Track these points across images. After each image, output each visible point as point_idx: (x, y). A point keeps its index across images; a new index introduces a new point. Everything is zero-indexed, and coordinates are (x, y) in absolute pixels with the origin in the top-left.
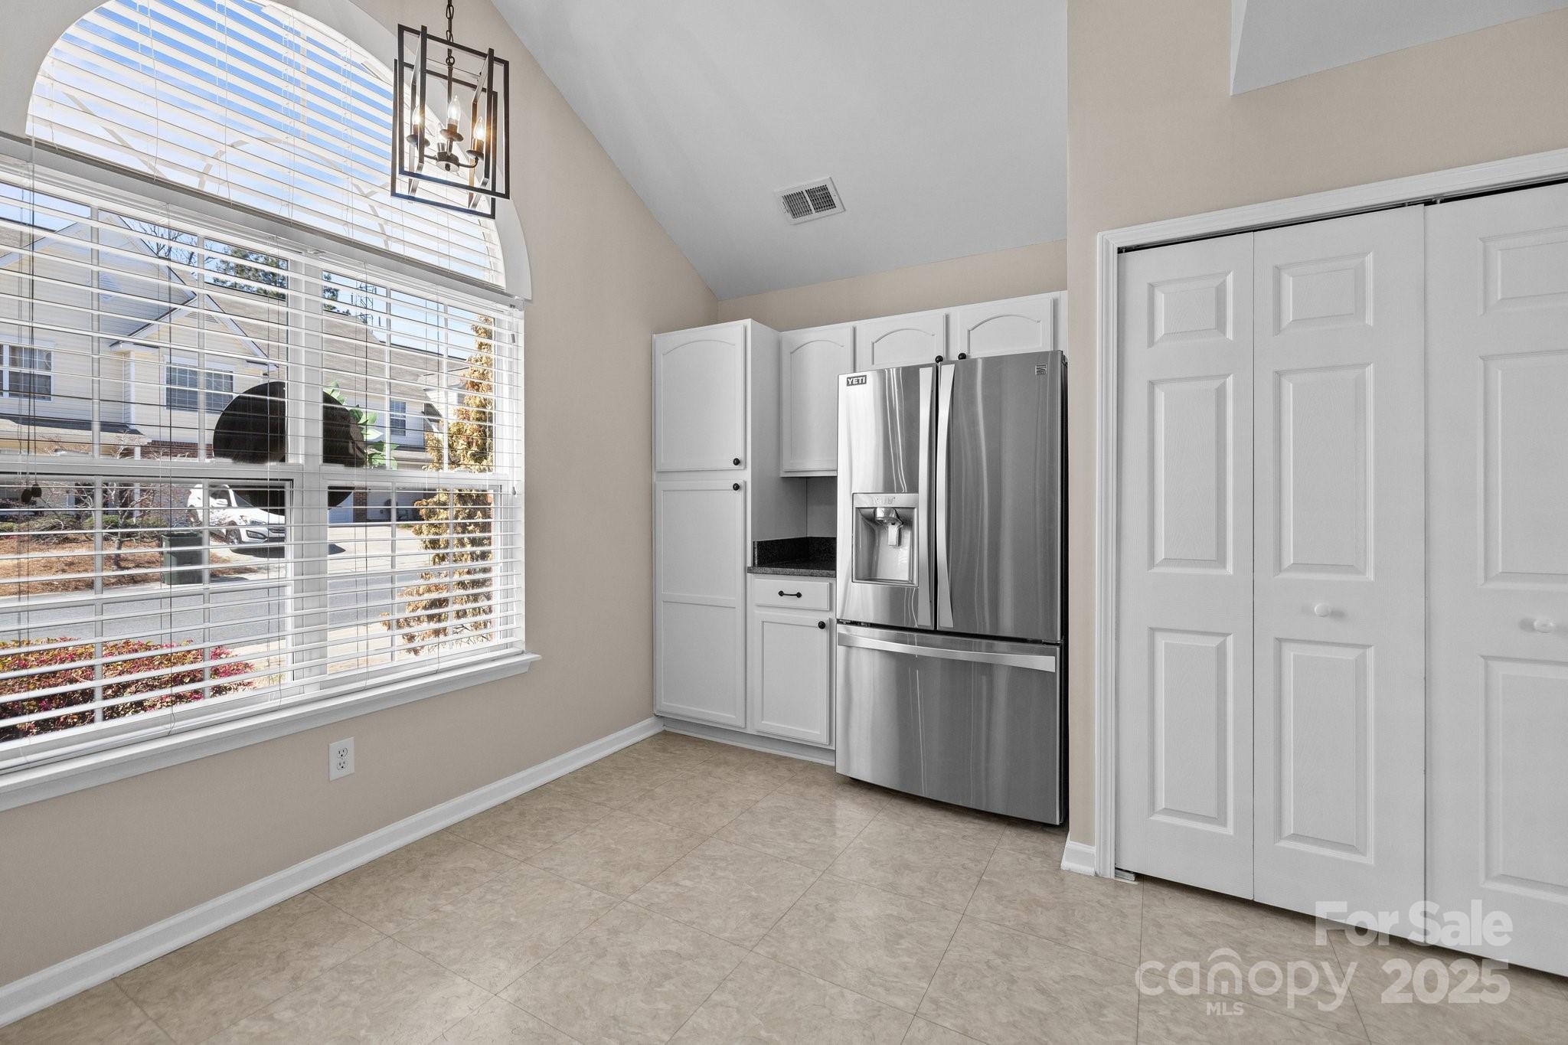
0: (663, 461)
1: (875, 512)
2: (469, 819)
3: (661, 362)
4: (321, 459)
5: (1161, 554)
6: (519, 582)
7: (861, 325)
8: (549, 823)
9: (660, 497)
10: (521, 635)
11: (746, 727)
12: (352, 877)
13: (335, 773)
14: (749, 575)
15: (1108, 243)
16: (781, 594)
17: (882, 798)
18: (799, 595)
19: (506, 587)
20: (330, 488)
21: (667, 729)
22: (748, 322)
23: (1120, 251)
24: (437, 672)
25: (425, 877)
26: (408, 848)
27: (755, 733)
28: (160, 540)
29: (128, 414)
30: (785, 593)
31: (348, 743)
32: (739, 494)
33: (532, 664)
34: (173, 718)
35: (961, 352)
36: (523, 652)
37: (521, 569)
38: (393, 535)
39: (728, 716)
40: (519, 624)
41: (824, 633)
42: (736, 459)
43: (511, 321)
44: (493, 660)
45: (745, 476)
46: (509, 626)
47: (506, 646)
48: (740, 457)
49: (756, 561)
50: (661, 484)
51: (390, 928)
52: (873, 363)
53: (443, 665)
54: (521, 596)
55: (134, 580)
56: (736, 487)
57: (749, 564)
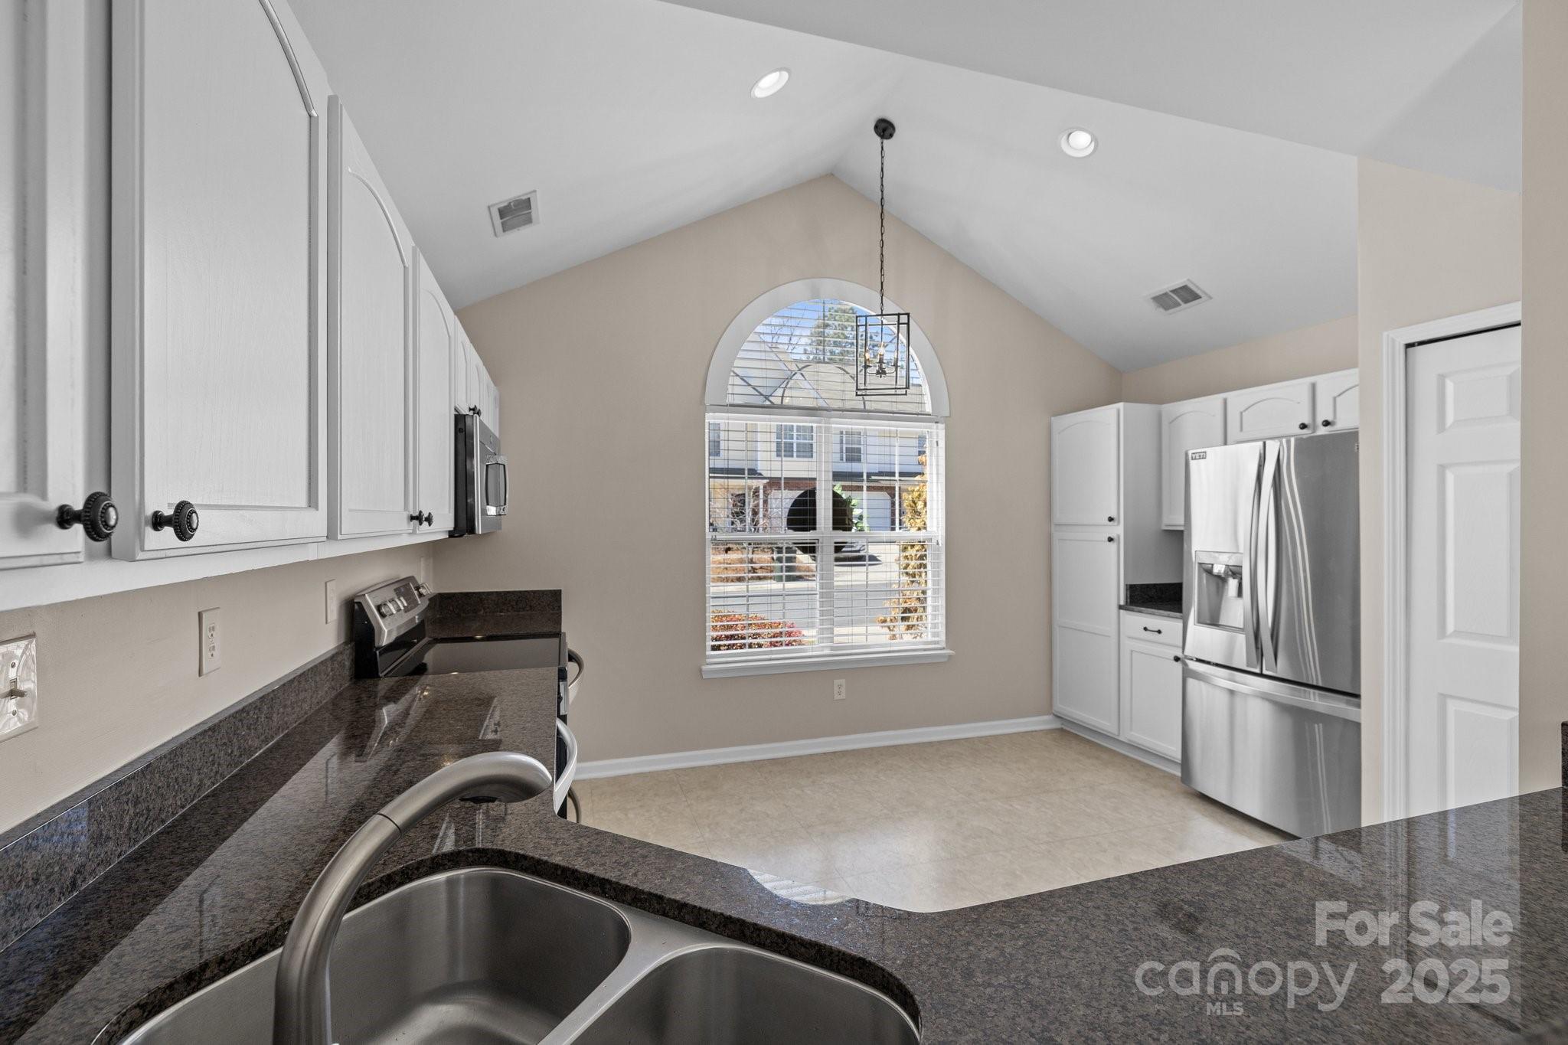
0: (1058, 516)
1: (1212, 567)
2: (907, 745)
3: (1056, 437)
4: (831, 529)
5: (1450, 628)
6: (942, 602)
7: (1231, 396)
8: (951, 758)
9: (1057, 546)
10: (943, 637)
11: (1119, 735)
12: (844, 754)
13: (837, 697)
14: (1122, 611)
15: (1393, 341)
16: (1145, 629)
17: (1219, 811)
18: (1159, 632)
19: (935, 604)
20: (836, 543)
21: (1065, 728)
22: (1121, 405)
23: (1409, 346)
24: (889, 652)
25: (877, 763)
26: (872, 749)
27: (1127, 741)
28: (773, 551)
29: (756, 465)
30: (1148, 628)
31: (842, 681)
32: (1113, 545)
33: (950, 656)
34: (771, 653)
35: (1323, 420)
36: (944, 649)
37: (943, 593)
38: (867, 569)
39: (1107, 725)
40: (942, 629)
41: (1179, 666)
42: (1110, 517)
43: (937, 433)
44: (925, 650)
45: (1118, 530)
46: (936, 630)
47: (935, 643)
48: (1113, 515)
49: (1129, 600)
50: (1056, 535)
51: (856, 777)
52: (1241, 430)
53: (892, 649)
54: (943, 611)
55: (760, 578)
56: (1110, 540)
57: (1122, 603)
